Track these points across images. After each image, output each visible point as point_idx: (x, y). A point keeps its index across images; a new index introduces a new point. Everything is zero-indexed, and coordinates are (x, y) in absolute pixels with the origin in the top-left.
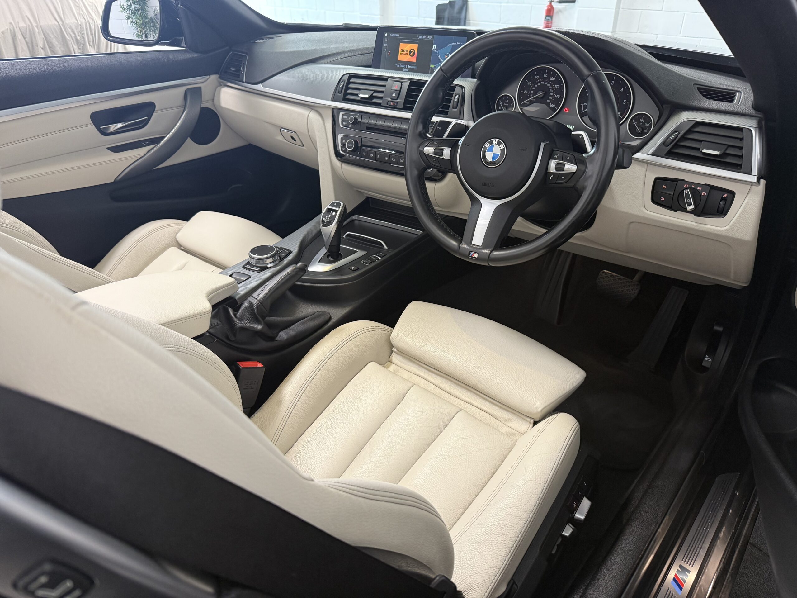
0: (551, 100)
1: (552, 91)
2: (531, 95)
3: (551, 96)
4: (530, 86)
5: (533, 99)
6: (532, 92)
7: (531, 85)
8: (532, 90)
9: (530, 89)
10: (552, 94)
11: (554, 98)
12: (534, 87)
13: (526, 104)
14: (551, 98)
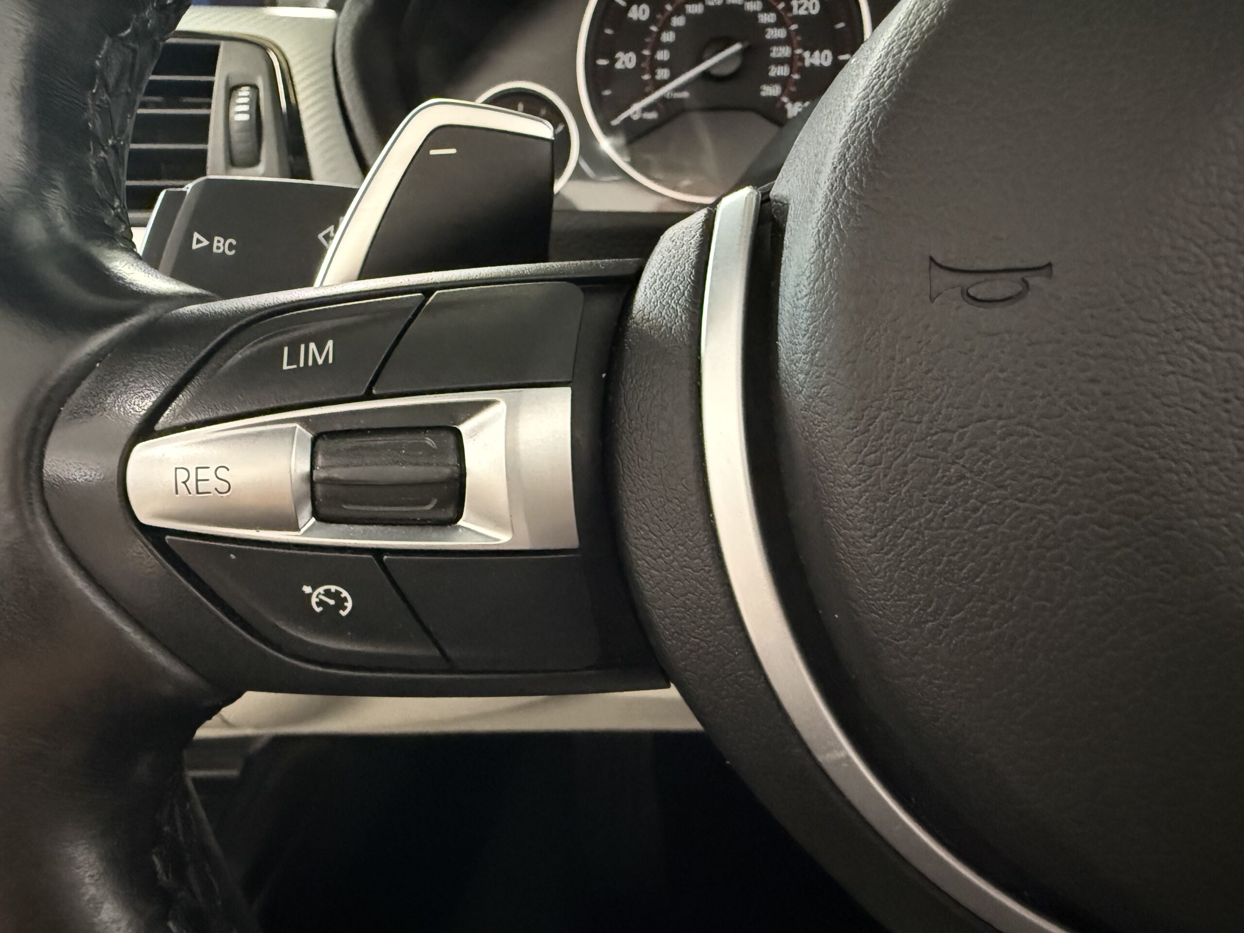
0: (783, 81)
1: (780, 33)
2: (663, 74)
3: (780, 62)
4: (641, 27)
5: (678, 89)
6: (663, 55)
7: (652, 20)
8: (658, 45)
9: (648, 40)
10: (784, 52)
11: (802, 70)
12: (666, 26)
13: (641, 120)
14: (782, 71)
